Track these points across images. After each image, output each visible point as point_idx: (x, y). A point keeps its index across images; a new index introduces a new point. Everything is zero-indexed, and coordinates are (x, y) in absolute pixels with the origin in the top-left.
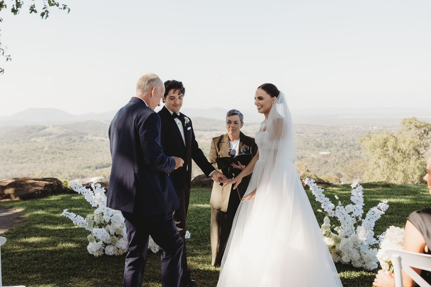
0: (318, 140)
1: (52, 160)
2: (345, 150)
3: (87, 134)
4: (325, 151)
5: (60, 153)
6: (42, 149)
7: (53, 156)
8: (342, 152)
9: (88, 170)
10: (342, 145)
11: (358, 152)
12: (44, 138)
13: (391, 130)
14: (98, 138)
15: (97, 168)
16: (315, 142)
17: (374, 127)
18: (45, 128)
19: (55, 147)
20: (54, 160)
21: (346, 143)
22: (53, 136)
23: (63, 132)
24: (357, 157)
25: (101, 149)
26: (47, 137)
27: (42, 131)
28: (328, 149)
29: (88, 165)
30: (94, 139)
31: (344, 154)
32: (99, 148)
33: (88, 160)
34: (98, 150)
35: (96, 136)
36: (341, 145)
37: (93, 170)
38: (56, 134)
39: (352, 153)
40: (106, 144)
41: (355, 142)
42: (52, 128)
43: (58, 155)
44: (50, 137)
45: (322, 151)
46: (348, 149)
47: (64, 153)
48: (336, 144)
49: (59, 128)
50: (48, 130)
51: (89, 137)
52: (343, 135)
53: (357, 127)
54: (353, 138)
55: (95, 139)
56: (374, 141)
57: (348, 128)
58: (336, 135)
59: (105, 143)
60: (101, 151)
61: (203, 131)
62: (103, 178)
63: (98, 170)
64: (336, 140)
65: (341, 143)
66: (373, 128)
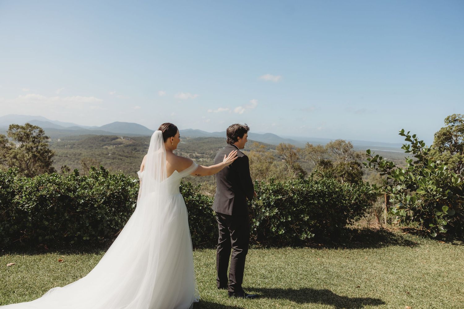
1: (110, 164)
5: (119, 159)
6: (107, 154)
7: (113, 161)
12: (114, 146)
18: (117, 138)
19: (117, 154)
20: (112, 164)
22: (122, 145)
23: (131, 143)
26: (117, 146)
27: (113, 141)
38: (124, 144)
42: (122, 139)
43: (117, 160)
44: (119, 146)
47: (122, 159)
49: (128, 139)
50: (119, 140)
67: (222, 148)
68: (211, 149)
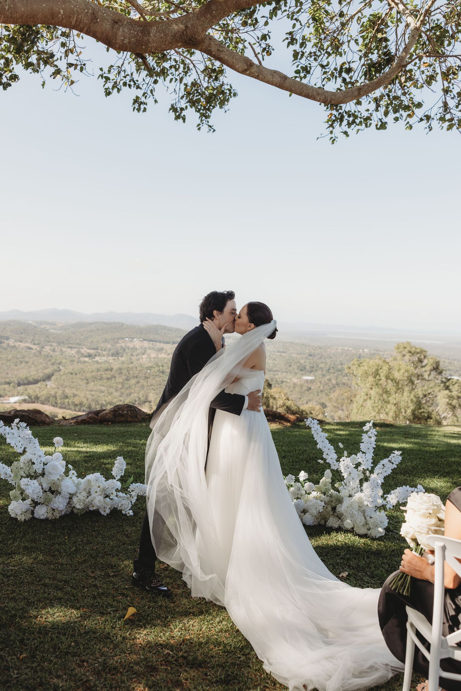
0: (302, 362)
2: (332, 375)
3: (8, 339)
4: (309, 376)
8: (328, 377)
9: (6, 386)
10: (329, 369)
11: (346, 378)
13: (383, 355)
14: (23, 345)
15: (19, 385)
16: (298, 364)
17: (366, 350)
21: (333, 367)
24: (344, 384)
25: (26, 360)
28: (312, 374)
29: (7, 380)
30: (17, 346)
31: (330, 380)
32: (24, 357)
33: (7, 374)
34: (22, 360)
35: (21, 342)
36: (327, 369)
37: (14, 387)
39: (339, 379)
40: (35, 353)
41: (343, 366)
45: (306, 375)
46: (335, 374)
48: (321, 368)
51: (11, 342)
52: (331, 358)
53: (346, 348)
54: (341, 361)
55: (19, 345)
56: (366, 368)
57: (337, 349)
58: (323, 357)
59: (33, 351)
60: (27, 362)
61: (164, 343)
62: (27, 397)
63: (21, 388)
64: (322, 363)
65: (327, 367)
66: (363, 351)
67: (123, 339)
68: (106, 341)
